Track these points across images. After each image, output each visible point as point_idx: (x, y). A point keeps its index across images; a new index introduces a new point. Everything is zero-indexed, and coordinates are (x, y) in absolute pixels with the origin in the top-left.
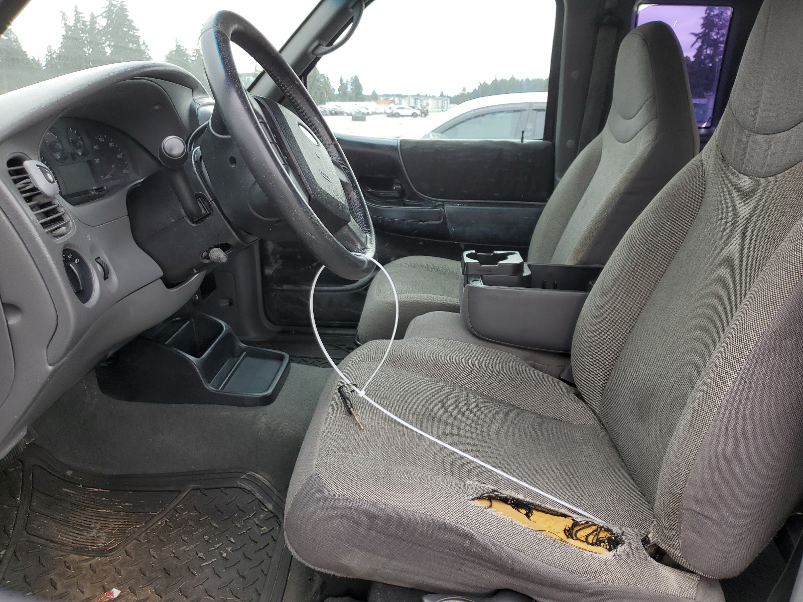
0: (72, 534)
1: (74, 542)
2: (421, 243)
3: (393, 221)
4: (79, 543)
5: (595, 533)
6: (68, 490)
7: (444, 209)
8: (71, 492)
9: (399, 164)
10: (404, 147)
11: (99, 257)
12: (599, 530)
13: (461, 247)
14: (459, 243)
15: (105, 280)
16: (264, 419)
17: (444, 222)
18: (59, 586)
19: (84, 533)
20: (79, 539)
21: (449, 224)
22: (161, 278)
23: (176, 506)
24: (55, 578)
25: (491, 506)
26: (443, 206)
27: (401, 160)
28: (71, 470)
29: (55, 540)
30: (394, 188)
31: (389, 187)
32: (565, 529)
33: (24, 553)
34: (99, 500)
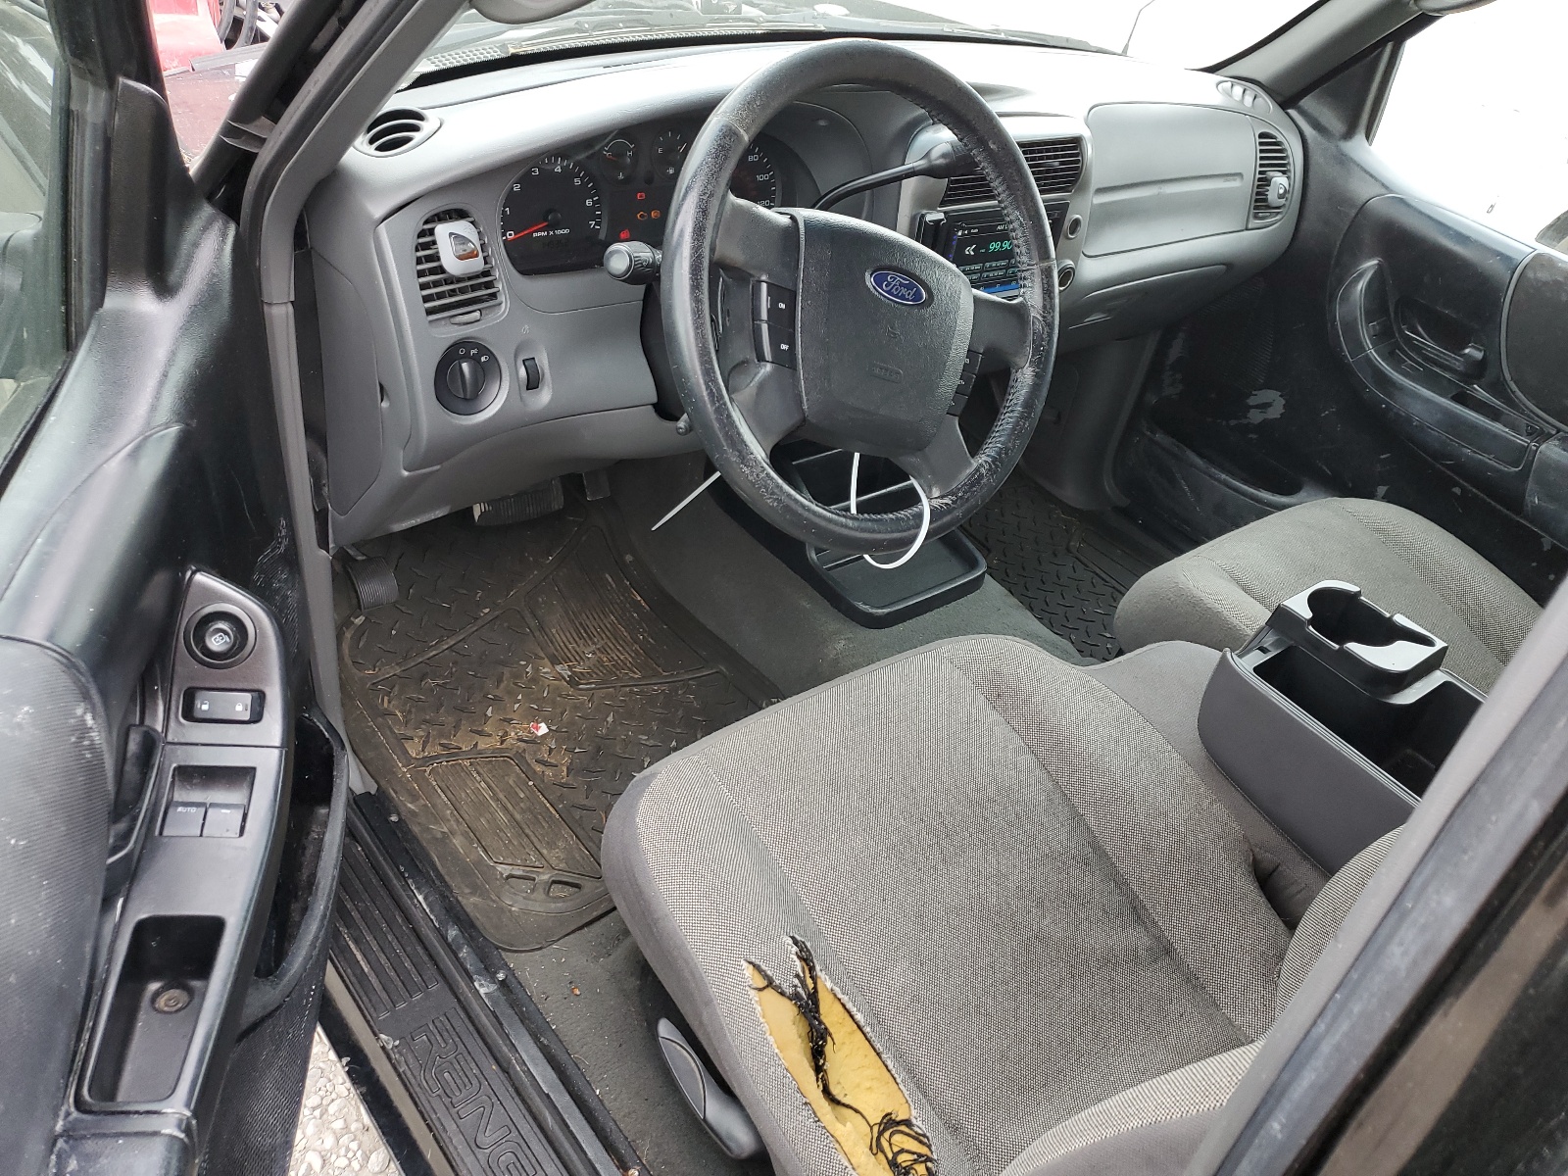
0: (568, 635)
1: (563, 647)
2: (1457, 490)
3: (1409, 420)
4: (566, 650)
5: (915, 1157)
6: (610, 580)
7: (1538, 448)
8: (612, 583)
9: (1497, 306)
10: (1530, 274)
11: (533, 358)
12: (923, 1159)
13: (1541, 544)
14: (1543, 534)
15: (528, 389)
16: (840, 645)
17: (1524, 475)
18: (502, 685)
19: (581, 642)
20: (570, 647)
21: (1531, 485)
22: (654, 405)
23: (690, 679)
24: (507, 675)
25: (760, 990)
26: (1543, 436)
27: (1508, 299)
28: (633, 556)
29: (547, 630)
30: (1467, 351)
31: (1457, 344)
32: (891, 1114)
33: (506, 625)
34: (630, 612)
